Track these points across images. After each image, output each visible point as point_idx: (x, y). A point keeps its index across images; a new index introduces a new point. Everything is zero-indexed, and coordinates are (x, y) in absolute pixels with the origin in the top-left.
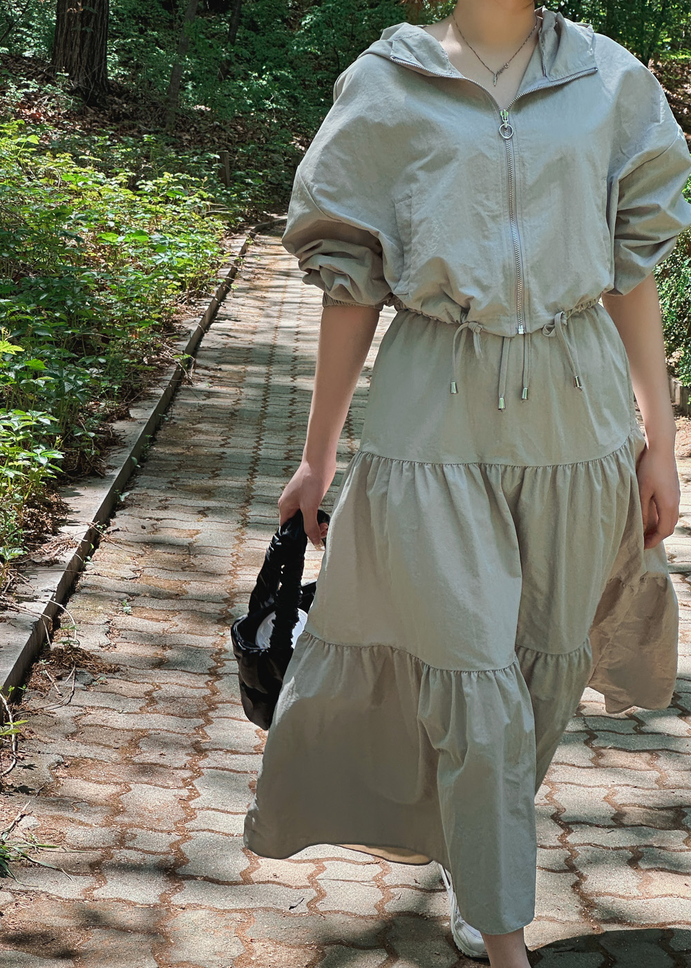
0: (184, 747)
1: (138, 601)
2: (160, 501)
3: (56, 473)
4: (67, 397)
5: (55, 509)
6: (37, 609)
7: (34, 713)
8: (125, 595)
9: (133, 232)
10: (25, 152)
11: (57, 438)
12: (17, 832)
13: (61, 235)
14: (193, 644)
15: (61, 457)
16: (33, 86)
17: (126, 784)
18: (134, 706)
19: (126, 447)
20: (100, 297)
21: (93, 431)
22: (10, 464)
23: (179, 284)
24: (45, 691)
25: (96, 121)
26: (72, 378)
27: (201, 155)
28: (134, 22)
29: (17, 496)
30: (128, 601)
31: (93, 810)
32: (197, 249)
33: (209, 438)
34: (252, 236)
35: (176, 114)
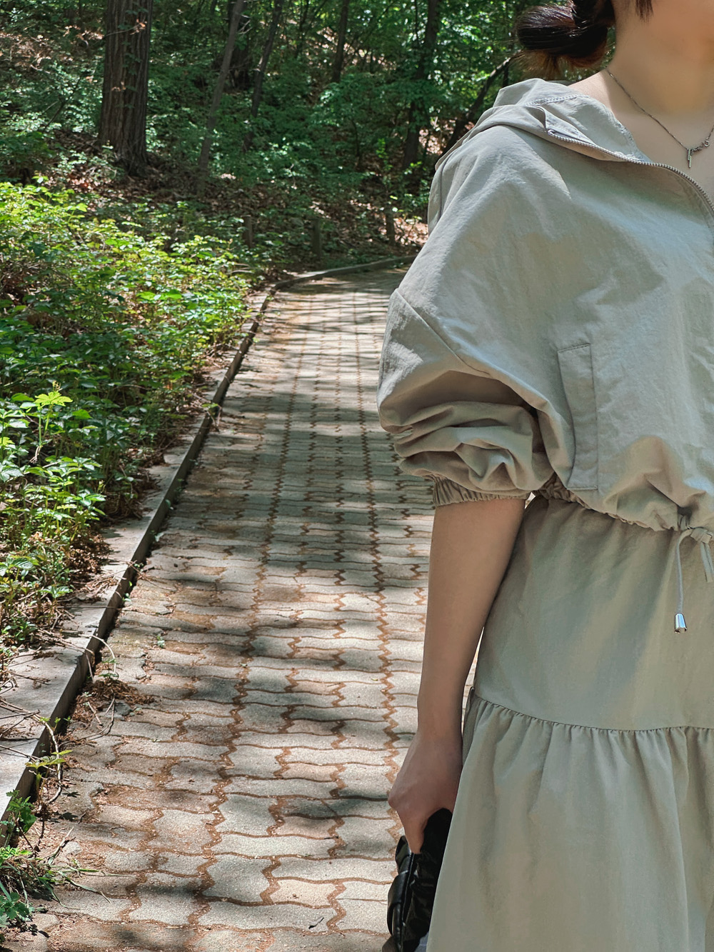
0: (211, 774)
1: (171, 635)
2: (191, 541)
3: (99, 516)
4: (108, 445)
5: (98, 549)
6: (80, 644)
7: (77, 743)
8: (159, 630)
9: (168, 290)
10: (74, 219)
11: (100, 483)
12: (62, 857)
13: (106, 294)
14: (219, 674)
15: (103, 499)
16: (82, 158)
17: (159, 810)
18: (167, 735)
19: (160, 490)
20: (139, 351)
21: (131, 476)
22: (59, 508)
23: (208, 338)
24: (87, 722)
25: (136, 190)
26: (113, 426)
27: (228, 219)
28: (169, 98)
29: (64, 537)
30: (162, 635)
31: (129, 835)
32: (224, 304)
33: (233, 482)
34: (273, 293)
35: (207, 182)
